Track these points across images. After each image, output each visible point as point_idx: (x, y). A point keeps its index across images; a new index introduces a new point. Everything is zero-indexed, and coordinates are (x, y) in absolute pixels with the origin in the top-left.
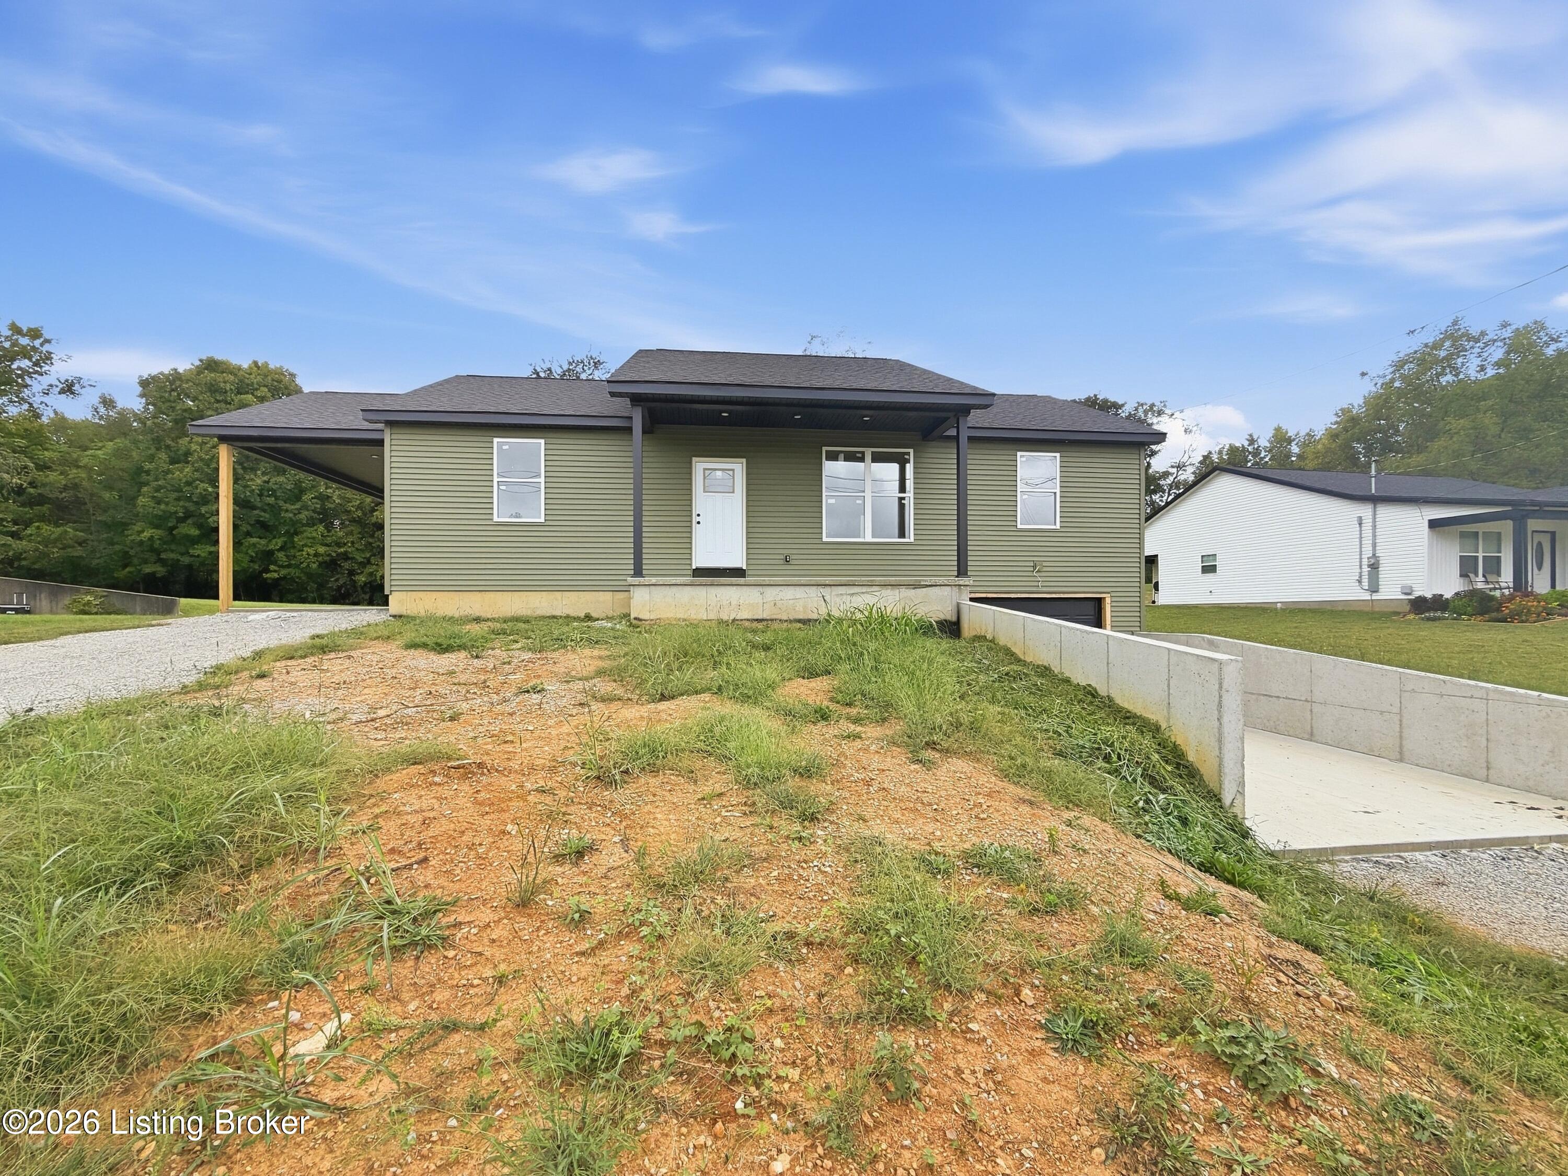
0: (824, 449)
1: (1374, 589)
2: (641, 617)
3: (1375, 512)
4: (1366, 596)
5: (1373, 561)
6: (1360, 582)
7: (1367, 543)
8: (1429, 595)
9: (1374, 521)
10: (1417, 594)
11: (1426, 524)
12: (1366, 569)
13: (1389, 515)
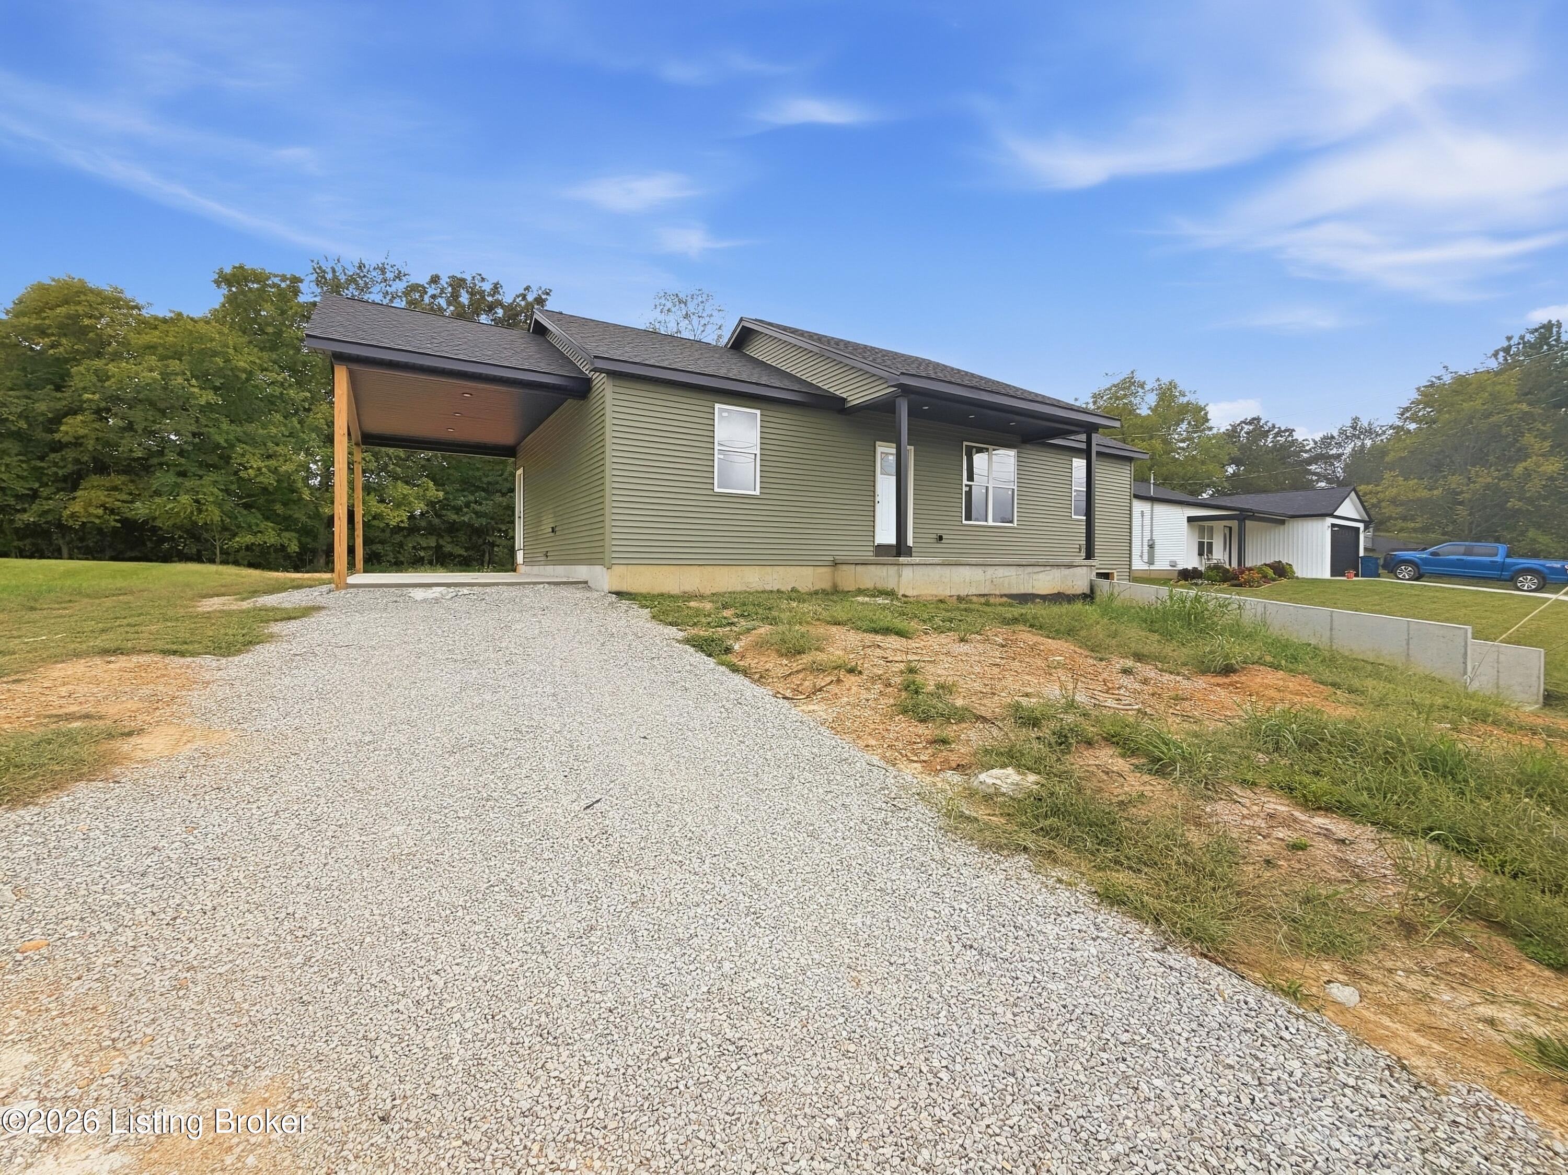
0: (965, 443)
1: (1151, 562)
2: (907, 594)
3: (1152, 510)
4: (1146, 567)
5: (1151, 542)
6: (1141, 556)
7: (1147, 528)
8: (1190, 568)
9: (1152, 515)
10: (1180, 567)
11: (1186, 520)
12: (1146, 548)
13: (1161, 510)
